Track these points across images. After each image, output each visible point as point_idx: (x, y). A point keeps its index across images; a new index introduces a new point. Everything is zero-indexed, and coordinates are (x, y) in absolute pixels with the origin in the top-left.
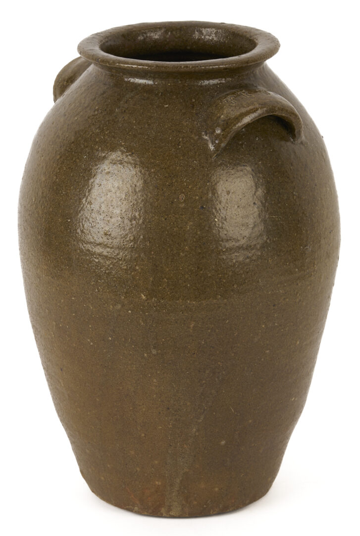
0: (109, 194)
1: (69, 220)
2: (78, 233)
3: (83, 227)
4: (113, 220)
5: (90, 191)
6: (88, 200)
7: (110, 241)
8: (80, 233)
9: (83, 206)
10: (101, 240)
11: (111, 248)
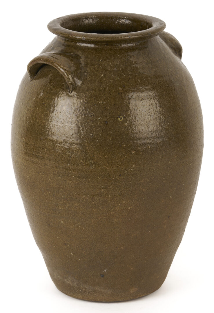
1: (186, 121)
2: (191, 125)
5: (187, 100)
9: (188, 110)
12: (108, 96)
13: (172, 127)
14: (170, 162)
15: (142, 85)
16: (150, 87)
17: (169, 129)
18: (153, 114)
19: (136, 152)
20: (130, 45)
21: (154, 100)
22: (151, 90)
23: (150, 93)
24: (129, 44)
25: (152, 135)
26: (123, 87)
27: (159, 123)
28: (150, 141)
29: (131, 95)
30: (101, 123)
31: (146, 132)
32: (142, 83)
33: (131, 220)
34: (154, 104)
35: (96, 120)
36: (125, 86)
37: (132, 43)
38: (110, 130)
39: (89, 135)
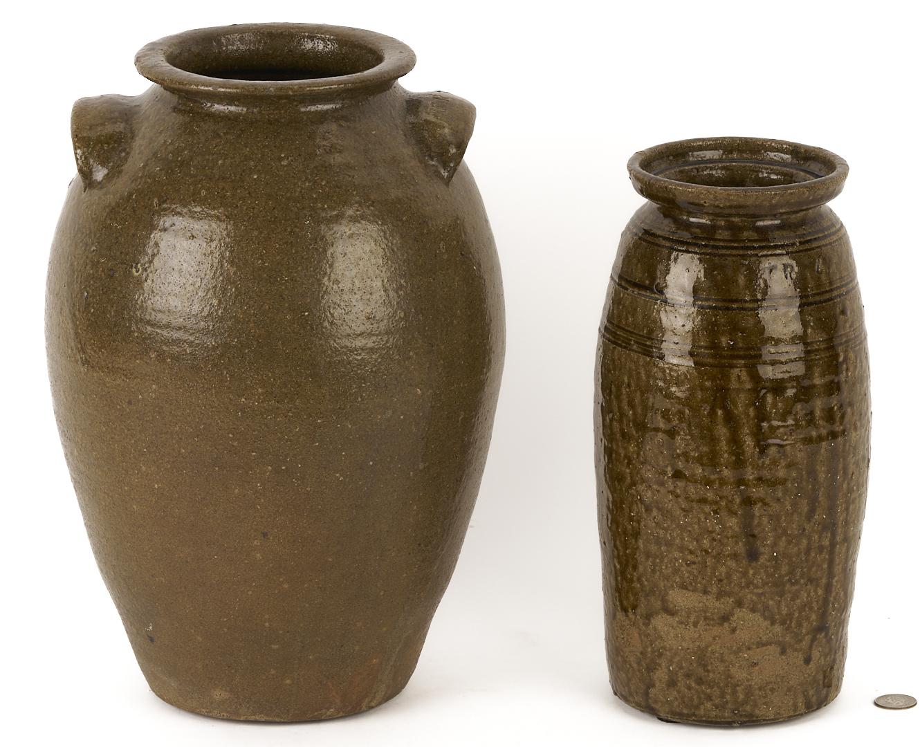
0: (360, 263)
1: (306, 314)
2: (326, 327)
3: (333, 316)
4: (374, 297)
5: (331, 266)
6: (332, 279)
7: (375, 325)
8: (329, 327)
9: (327, 289)
10: (362, 328)
11: (377, 335)
12: (129, 213)
13: (253, 318)
14: (243, 400)
15: (204, 205)
16: (220, 213)
17: (244, 320)
18: (207, 277)
19: (159, 356)
20: (232, 108)
21: (221, 244)
22: (221, 221)
23: (214, 225)
24: (231, 105)
25: (197, 324)
26: (162, 200)
27: (220, 302)
28: (190, 338)
29: (170, 223)
30: (103, 271)
31: (184, 314)
32: (206, 200)
33: (166, 516)
34: (218, 254)
35: (98, 262)
36: (168, 198)
37: (238, 106)
38: (114, 292)
39: (83, 294)
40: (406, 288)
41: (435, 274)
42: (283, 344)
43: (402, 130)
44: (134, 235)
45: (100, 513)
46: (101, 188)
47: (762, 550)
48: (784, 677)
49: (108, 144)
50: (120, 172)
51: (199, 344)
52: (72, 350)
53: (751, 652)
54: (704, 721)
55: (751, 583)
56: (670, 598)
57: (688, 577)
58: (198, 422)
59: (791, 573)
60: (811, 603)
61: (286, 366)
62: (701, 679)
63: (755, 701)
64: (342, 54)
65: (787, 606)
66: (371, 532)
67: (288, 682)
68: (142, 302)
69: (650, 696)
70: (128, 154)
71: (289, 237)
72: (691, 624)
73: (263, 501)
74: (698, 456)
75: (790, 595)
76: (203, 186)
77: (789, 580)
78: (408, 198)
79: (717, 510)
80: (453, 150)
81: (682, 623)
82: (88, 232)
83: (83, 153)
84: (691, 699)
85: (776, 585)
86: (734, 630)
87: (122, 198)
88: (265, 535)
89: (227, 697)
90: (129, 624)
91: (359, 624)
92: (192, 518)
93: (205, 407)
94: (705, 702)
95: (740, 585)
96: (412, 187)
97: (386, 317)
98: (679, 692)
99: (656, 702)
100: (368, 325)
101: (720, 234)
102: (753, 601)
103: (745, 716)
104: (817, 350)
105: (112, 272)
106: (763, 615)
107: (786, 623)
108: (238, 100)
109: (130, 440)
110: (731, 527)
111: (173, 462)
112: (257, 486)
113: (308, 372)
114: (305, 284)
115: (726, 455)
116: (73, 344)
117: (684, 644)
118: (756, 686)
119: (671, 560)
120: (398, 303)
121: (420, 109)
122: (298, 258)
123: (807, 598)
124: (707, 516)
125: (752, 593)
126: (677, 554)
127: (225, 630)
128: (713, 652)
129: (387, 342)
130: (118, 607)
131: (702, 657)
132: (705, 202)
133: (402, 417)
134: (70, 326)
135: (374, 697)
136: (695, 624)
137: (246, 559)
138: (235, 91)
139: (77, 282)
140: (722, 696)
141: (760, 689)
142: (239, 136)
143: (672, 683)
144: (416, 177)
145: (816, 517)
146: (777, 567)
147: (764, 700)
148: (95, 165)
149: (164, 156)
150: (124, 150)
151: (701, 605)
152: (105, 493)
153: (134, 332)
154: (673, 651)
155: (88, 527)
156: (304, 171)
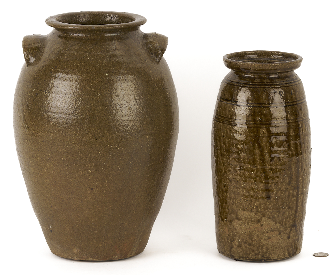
1: (107, 107)
3: (116, 108)
4: (131, 102)
5: (116, 90)
6: (116, 95)
7: (132, 112)
8: (115, 112)
9: (114, 98)
10: (127, 113)
11: (132, 115)
12: (43, 73)
13: (88, 109)
15: (70, 68)
16: (76, 71)
17: (84, 109)
18: (71, 94)
19: (54, 123)
20: (80, 35)
21: (76, 83)
22: (76, 74)
23: (74, 76)
24: (80, 34)
25: (67, 111)
26: (55, 68)
27: (76, 103)
28: (65, 116)
29: (58, 75)
30: (34, 94)
31: (63, 108)
32: (71, 67)
33: (56, 183)
34: (75, 86)
35: (32, 91)
36: (57, 67)
37: (82, 34)
38: (37, 101)
39: (26, 103)
40: (143, 99)
41: (153, 94)
42: (98, 118)
43: (142, 44)
44: (45, 81)
45: (33, 184)
46: (33, 65)
47: (272, 195)
48: (280, 243)
49: (36, 49)
50: (40, 59)
51: (68, 119)
52: (23, 124)
53: (268, 234)
54: (251, 260)
55: (268, 208)
56: (239, 214)
57: (245, 206)
58: (68, 148)
59: (283, 204)
60: (290, 216)
61: (100, 126)
62: (250, 244)
63: (270, 252)
64: (120, 21)
65: (281, 217)
66: (130, 189)
67: (101, 245)
68: (48, 104)
69: (232, 251)
70: (43, 53)
71: (100, 80)
72: (246, 223)
73: (91, 176)
74: (249, 161)
75: (282, 213)
76: (69, 62)
77: (282, 207)
78: (143, 67)
79: (255, 181)
80: (160, 52)
81: (243, 223)
82: (28, 81)
83: (27, 53)
84: (247, 252)
85: (277, 209)
86: (262, 226)
87: (40, 68)
88: (92, 189)
89: (78, 251)
90: (43, 226)
91: (126, 224)
92: (66, 184)
93: (70, 142)
94: (252, 252)
95: (264, 209)
96: (145, 64)
97: (136, 109)
98: (242, 249)
99: (234, 253)
100: (129, 112)
101: (256, 80)
102: (269, 215)
103: (266, 257)
104: (291, 122)
105: (37, 94)
106: (272, 220)
107: (281, 223)
108: (82, 32)
109: (43, 155)
110: (261, 187)
111: (59, 163)
112: (89, 171)
113: (107, 128)
114: (106, 97)
115: (259, 161)
116: (23, 122)
117: (244, 231)
118: (270, 246)
119: (239, 200)
120: (140, 104)
121: (148, 37)
122: (104, 87)
123: (288, 214)
124: (252, 183)
125: (268, 211)
126: (241, 198)
127: (78, 226)
128: (254, 234)
129: (136, 118)
130: (39, 220)
131: (250, 236)
132: (251, 68)
133: (141, 146)
134: (22, 115)
135: (132, 253)
136: (248, 224)
137: (85, 199)
138: (81, 28)
139: (24, 99)
140: (258, 250)
141: (272, 247)
142: (83, 45)
143: (240, 246)
144: (146, 60)
145: (292, 184)
146: (277, 202)
147: (273, 252)
148: (31, 57)
149: (56, 52)
150: (41, 52)
151: (250, 216)
152: (34, 176)
153: (44, 115)
154: (240, 234)
155: (28, 191)
156: (106, 57)
